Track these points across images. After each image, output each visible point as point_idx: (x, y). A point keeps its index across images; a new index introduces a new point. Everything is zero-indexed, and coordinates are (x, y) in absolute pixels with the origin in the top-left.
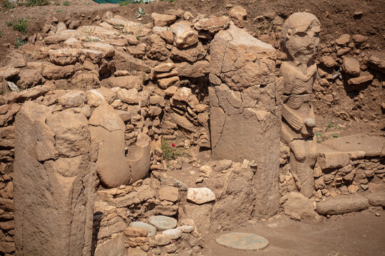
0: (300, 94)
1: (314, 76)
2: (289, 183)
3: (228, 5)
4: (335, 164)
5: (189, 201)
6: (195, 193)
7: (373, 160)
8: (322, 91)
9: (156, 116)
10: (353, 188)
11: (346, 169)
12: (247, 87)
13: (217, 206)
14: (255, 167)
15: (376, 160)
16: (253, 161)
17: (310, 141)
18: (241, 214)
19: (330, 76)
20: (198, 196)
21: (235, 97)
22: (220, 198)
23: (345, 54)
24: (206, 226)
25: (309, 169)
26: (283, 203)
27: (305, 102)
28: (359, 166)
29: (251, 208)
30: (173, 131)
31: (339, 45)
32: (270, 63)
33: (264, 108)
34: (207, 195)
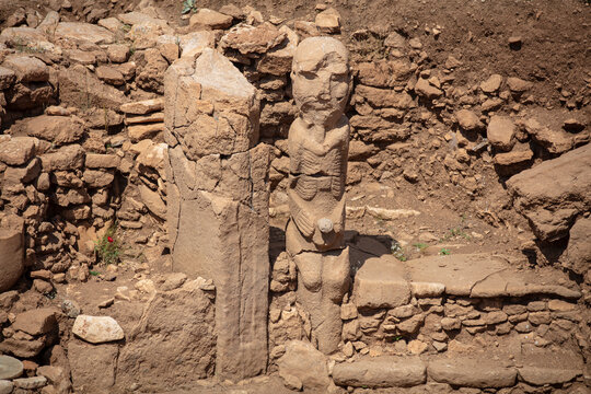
0: (312, 175)
1: (341, 146)
2: (290, 324)
3: (318, 6)
4: (377, 300)
5: (77, 337)
6: (86, 324)
7: (459, 301)
8: (460, 171)
9: (99, 188)
10: (416, 346)
11: (399, 311)
12: (201, 156)
13: (128, 350)
14: (214, 292)
15: (465, 303)
16: (210, 281)
17: (332, 258)
18: (182, 368)
19: (473, 146)
20: (90, 330)
21: (188, 170)
22: (134, 338)
23: (495, 109)
24: (104, 381)
25: (328, 305)
26: (276, 358)
27: (322, 190)
28: (432, 309)
29: (206, 359)
30: (137, 214)
31: (485, 93)
32: (236, 120)
33: (228, 194)
34: (108, 330)
